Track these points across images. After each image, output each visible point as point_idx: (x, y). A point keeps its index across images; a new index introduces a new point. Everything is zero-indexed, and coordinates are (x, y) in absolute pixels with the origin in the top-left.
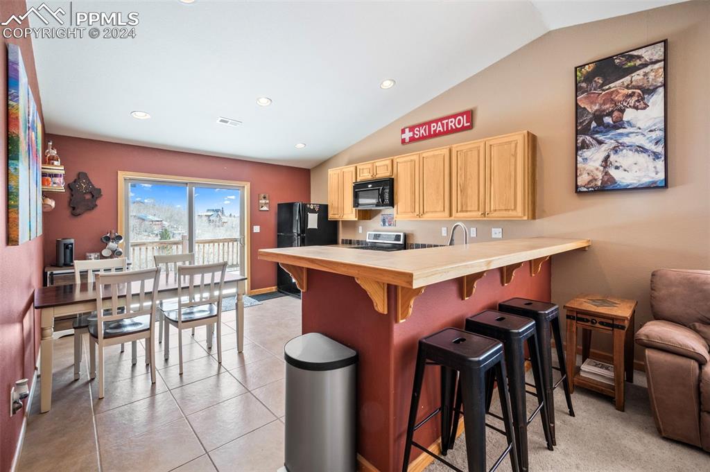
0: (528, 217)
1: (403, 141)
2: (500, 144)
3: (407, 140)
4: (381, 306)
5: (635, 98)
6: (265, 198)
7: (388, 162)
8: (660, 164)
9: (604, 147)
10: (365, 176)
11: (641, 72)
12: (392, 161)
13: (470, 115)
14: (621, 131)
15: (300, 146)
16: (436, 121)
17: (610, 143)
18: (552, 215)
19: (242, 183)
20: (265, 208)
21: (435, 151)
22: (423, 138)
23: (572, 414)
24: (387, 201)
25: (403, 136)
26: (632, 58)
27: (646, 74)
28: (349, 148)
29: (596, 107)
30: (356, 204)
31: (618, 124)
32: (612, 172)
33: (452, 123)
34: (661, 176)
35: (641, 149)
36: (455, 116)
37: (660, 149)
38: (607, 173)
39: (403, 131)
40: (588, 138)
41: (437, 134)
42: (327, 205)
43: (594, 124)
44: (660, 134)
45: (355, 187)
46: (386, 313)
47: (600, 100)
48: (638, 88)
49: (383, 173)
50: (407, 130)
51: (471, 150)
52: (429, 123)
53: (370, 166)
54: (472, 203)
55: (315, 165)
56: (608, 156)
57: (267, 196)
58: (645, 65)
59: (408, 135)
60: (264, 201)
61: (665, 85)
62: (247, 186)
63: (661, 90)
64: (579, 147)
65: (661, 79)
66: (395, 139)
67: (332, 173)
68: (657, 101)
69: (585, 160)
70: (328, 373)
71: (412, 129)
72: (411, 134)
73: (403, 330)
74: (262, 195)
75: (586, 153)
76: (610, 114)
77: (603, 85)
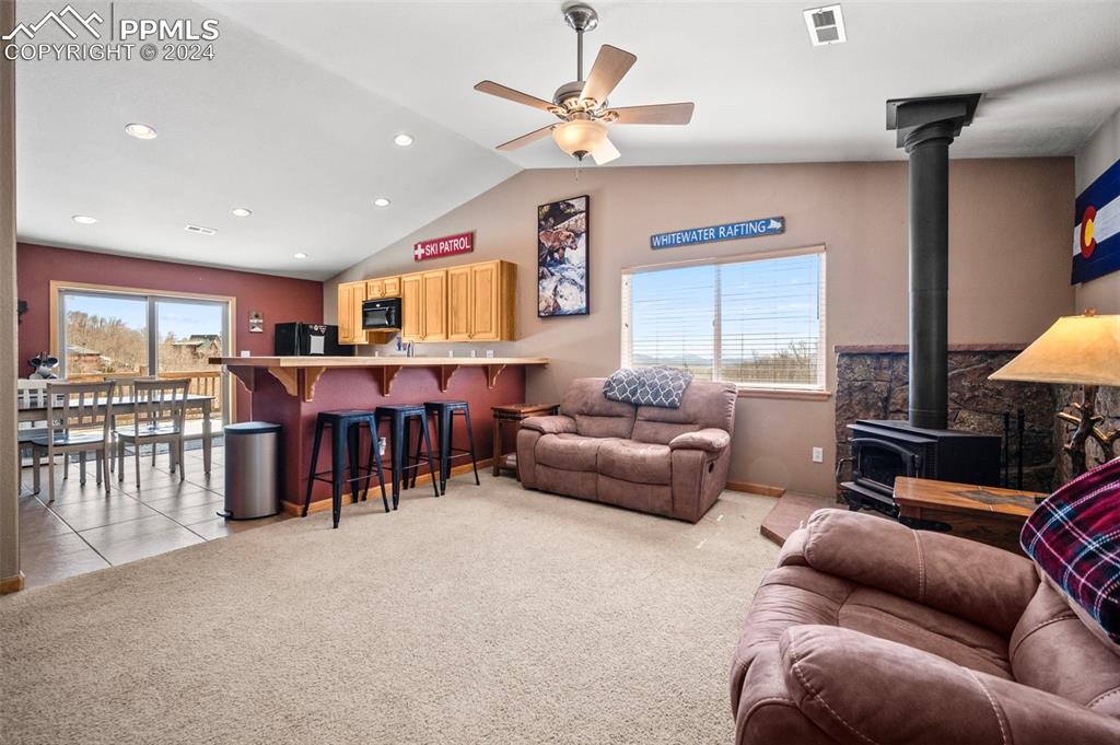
0: (502, 339)
1: (416, 257)
2: (482, 271)
3: (420, 257)
4: (292, 389)
5: (571, 240)
6: (257, 316)
7: (396, 281)
8: (584, 295)
9: (554, 278)
10: (375, 294)
11: (573, 218)
12: (400, 279)
13: (471, 237)
14: (563, 266)
15: (300, 256)
16: (444, 240)
17: (558, 276)
18: (520, 339)
19: (226, 298)
20: (257, 329)
21: (435, 274)
22: (433, 256)
23: (478, 483)
24: (393, 323)
25: (416, 252)
26: (570, 206)
27: (576, 221)
28: (365, 260)
29: (550, 244)
30: (365, 326)
31: (562, 261)
32: (559, 300)
33: (457, 244)
34: (584, 305)
35: (574, 283)
36: (458, 237)
37: (583, 283)
38: (556, 301)
39: (416, 248)
40: (545, 270)
41: (444, 254)
42: (337, 327)
43: (549, 258)
44: (583, 271)
45: (364, 307)
46: (296, 394)
47: (552, 239)
48: (572, 231)
49: (392, 292)
50: (419, 246)
51: (462, 274)
52: (438, 241)
53: (380, 283)
54: (462, 326)
55: (328, 277)
56: (556, 287)
57: (260, 314)
58: (576, 213)
59: (420, 251)
60: (256, 321)
61: (587, 231)
62: (232, 301)
63: (584, 235)
64: (542, 277)
65: (584, 227)
66: (407, 255)
67: (343, 289)
68: (582, 242)
69: (543, 288)
70: (258, 436)
71: (424, 245)
72: (423, 251)
73: (309, 408)
74: (254, 313)
75: (545, 283)
76: (557, 251)
77: (554, 225)
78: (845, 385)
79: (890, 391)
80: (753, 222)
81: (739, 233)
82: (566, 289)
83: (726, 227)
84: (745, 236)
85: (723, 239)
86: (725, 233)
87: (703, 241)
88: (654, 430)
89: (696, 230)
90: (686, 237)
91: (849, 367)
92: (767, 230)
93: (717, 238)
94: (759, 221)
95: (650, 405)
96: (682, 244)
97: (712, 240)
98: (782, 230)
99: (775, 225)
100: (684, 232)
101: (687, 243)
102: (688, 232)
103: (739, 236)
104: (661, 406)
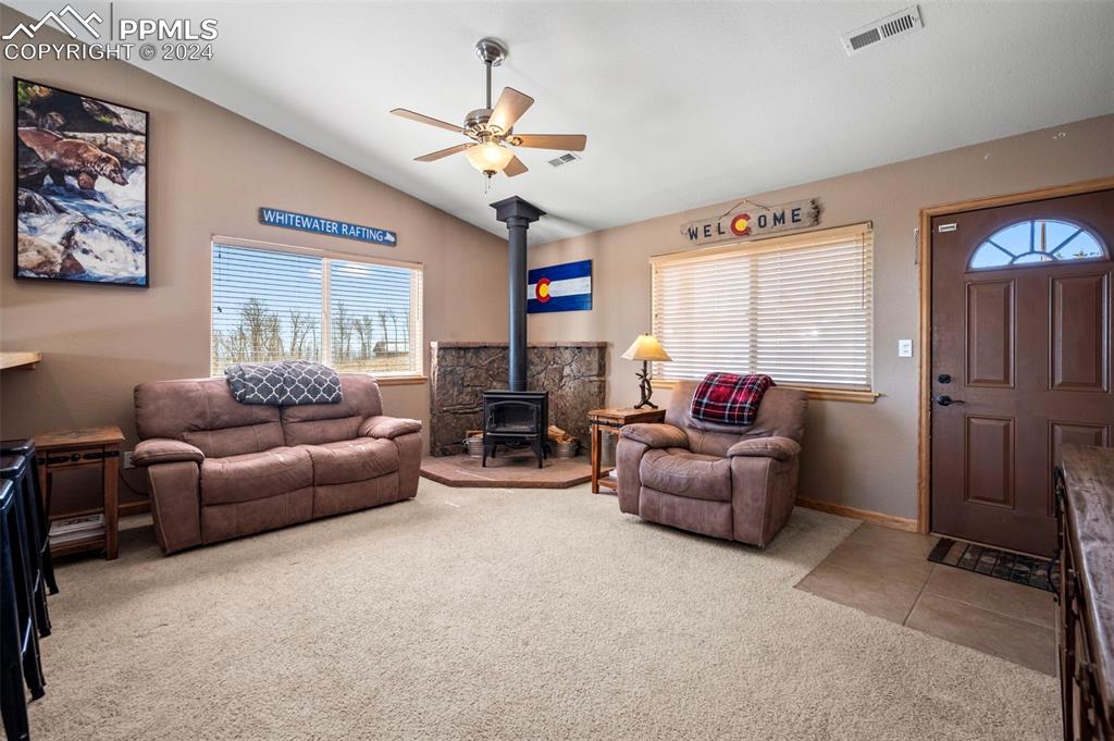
5: (111, 167)
11: (119, 136)
14: (91, 202)
26: (107, 111)
27: (124, 142)
29: (53, 156)
32: (78, 256)
34: (142, 272)
35: (118, 235)
37: (140, 240)
38: (70, 257)
40: (39, 197)
47: (59, 148)
56: (72, 233)
58: (125, 130)
61: (146, 165)
64: (21, 208)
65: (142, 156)
76: (75, 174)
77: (64, 128)
78: (442, 370)
79: (465, 373)
80: (373, 230)
81: (360, 235)
82: (96, 241)
83: (349, 226)
84: (365, 240)
85: (345, 236)
86: (348, 231)
87: (325, 233)
88: (320, 430)
89: (319, 219)
90: (306, 223)
91: (443, 357)
92: (384, 240)
93: (340, 234)
94: (378, 230)
95: (306, 403)
96: (301, 229)
97: (334, 234)
98: (394, 244)
99: (389, 237)
100: (305, 217)
101: (306, 229)
102: (310, 218)
103: (360, 238)
104: (322, 402)
